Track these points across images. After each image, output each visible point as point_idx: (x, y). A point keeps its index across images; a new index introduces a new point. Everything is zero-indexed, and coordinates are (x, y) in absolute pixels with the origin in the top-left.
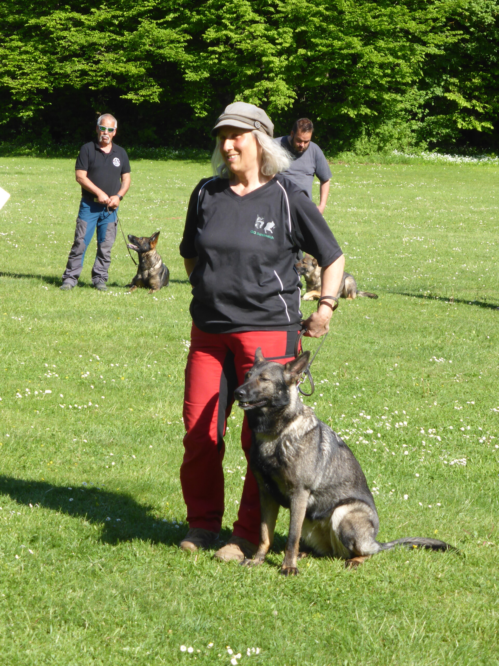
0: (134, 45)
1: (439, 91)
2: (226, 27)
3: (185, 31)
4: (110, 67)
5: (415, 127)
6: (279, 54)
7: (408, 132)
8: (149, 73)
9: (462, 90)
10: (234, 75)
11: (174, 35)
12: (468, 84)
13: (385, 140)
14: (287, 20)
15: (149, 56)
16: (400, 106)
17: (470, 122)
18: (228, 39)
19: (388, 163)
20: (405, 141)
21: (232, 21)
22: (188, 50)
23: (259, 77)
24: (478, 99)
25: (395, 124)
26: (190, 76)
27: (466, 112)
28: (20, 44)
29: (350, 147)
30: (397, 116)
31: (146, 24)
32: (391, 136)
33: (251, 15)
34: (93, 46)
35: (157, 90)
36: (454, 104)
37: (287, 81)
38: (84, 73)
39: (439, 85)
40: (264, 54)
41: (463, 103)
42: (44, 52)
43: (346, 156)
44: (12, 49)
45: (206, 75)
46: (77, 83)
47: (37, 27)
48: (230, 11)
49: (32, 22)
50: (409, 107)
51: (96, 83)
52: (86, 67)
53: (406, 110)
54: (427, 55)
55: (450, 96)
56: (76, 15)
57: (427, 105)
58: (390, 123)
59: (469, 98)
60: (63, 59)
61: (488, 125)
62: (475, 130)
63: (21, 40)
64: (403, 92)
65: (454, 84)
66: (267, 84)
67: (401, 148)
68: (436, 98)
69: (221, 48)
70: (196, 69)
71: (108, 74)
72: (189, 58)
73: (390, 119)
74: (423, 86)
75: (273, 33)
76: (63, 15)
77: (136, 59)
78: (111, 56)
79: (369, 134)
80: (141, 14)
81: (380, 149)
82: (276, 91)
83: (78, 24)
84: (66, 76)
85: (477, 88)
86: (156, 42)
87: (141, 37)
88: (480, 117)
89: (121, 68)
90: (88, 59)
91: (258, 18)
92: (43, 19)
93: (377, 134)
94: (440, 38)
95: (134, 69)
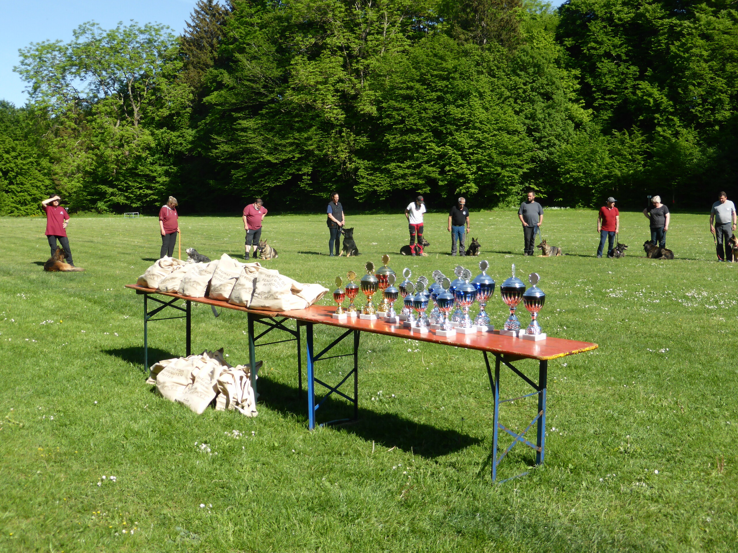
0: (420, 174)
1: (527, 185)
2: (452, 166)
3: (438, 168)
4: (412, 181)
6: (471, 174)
8: (426, 183)
9: (535, 184)
10: (456, 182)
11: (435, 169)
12: (537, 182)
13: (509, 203)
14: (474, 162)
15: (425, 177)
16: (514, 191)
18: (453, 170)
19: (511, 211)
20: (516, 203)
21: (455, 163)
22: (439, 174)
23: (465, 182)
26: (440, 183)
28: (380, 175)
29: (496, 205)
30: (513, 194)
31: (425, 166)
32: (511, 201)
33: (461, 161)
34: (405, 175)
35: (429, 188)
37: (475, 183)
38: (403, 184)
39: (527, 182)
40: (466, 174)
41: (536, 189)
42: (388, 177)
43: (495, 209)
44: (377, 177)
45: (446, 183)
46: (400, 187)
47: (385, 169)
48: (454, 160)
49: (384, 167)
51: (408, 187)
52: (404, 182)
53: (516, 192)
54: (523, 172)
55: (532, 186)
56: (399, 164)
58: (511, 197)
60: (395, 180)
61: (546, 196)
64: (514, 186)
65: (532, 182)
66: (468, 185)
67: (515, 206)
68: (526, 187)
69: (451, 173)
70: (442, 181)
71: (412, 184)
72: (440, 177)
73: (510, 195)
74: (521, 183)
75: (469, 167)
76: (394, 164)
77: (421, 178)
78: (412, 177)
79: (503, 201)
80: (422, 162)
81: (507, 206)
82: (471, 187)
83: (400, 167)
84: (397, 185)
85: (540, 183)
86: (427, 172)
87: (423, 170)
88: (542, 193)
89: (416, 182)
90: (404, 179)
91: (463, 162)
92: (388, 166)
93: (506, 201)
94: (528, 166)
95: (421, 182)
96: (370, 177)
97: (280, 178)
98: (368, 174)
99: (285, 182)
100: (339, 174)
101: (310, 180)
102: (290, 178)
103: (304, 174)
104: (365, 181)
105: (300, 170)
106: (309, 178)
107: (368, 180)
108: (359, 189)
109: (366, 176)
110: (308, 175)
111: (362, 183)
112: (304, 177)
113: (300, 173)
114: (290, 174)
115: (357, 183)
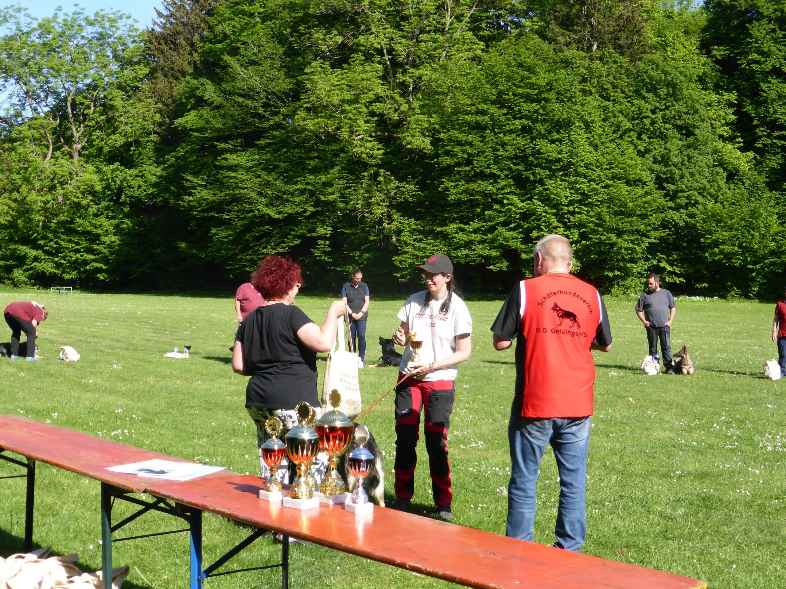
0: (493, 241)
1: (655, 262)
2: (542, 230)
3: (520, 233)
4: (482, 252)
5: (642, 281)
7: (639, 284)
8: (502, 255)
9: (668, 261)
11: (515, 235)
12: (671, 258)
13: (627, 288)
14: (575, 226)
15: (501, 246)
16: (635, 270)
17: (673, 278)
19: (629, 300)
20: (638, 289)
21: (546, 227)
22: (522, 243)
24: (677, 266)
25: (633, 280)
27: (671, 273)
28: (433, 241)
29: (609, 292)
30: (633, 276)
31: (500, 229)
32: (630, 286)
33: (556, 224)
34: (471, 242)
36: (664, 269)
38: (467, 256)
39: (655, 259)
41: (669, 268)
42: (445, 245)
44: (428, 244)
46: (463, 261)
47: (441, 232)
48: (545, 222)
49: (439, 229)
50: (639, 271)
51: (474, 261)
52: (468, 253)
53: (638, 273)
54: (649, 243)
55: (662, 265)
56: (462, 225)
57: (649, 269)
58: (630, 279)
59: (671, 265)
60: (455, 249)
61: (682, 280)
62: (675, 282)
63: (432, 239)
64: (636, 263)
65: (663, 258)
67: (636, 293)
68: (654, 266)
70: (526, 253)
71: (480, 256)
72: (523, 247)
73: (629, 277)
74: (647, 259)
75: (567, 233)
76: (455, 226)
77: (495, 248)
78: (481, 246)
79: (618, 285)
80: (497, 224)
81: (625, 293)
83: (463, 230)
84: (459, 257)
85: (676, 260)
86: (505, 239)
87: (497, 236)
88: (678, 275)
89: (487, 253)
90: (469, 249)
91: (559, 225)
92: (445, 228)
93: (623, 286)
94: (656, 234)
95: (494, 253)
96: (417, 245)
97: (283, 242)
98: (415, 240)
99: (290, 248)
100: (371, 238)
101: (329, 246)
102: (298, 242)
103: (320, 238)
104: (410, 249)
105: (314, 231)
106: (327, 242)
107: (414, 248)
108: (401, 261)
109: (412, 242)
110: (326, 239)
111: (406, 253)
112: (320, 242)
113: (314, 234)
114: (299, 237)
115: (397, 252)
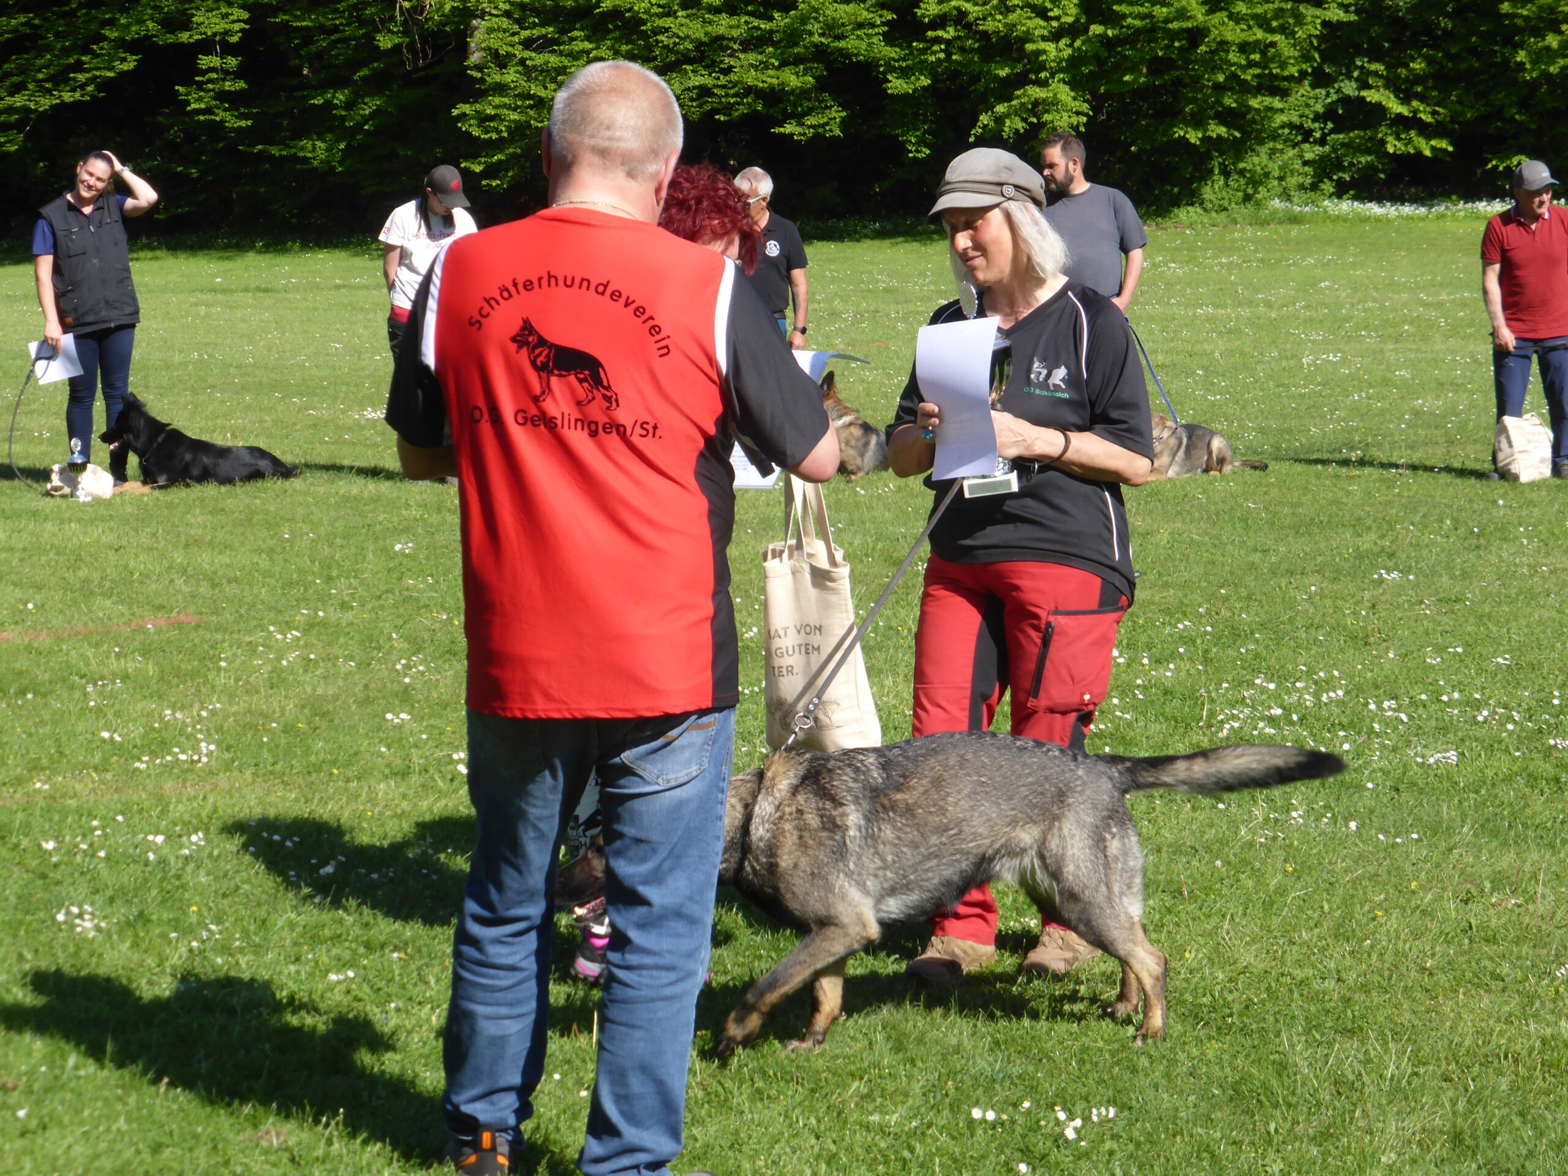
0: (792, 36)
1: (1349, 88)
4: (752, 78)
5: (1308, 156)
6: (1055, 37)
7: (1297, 165)
8: (822, 85)
9: (1392, 84)
10: (975, 79)
11: (865, 15)
12: (1403, 72)
13: (1256, 181)
15: (820, 53)
16: (1280, 119)
17: (1410, 141)
18: (962, 14)
19: (1263, 223)
20: (1292, 181)
22: (889, 39)
23: (1021, 80)
24: (1422, 98)
25: (1273, 152)
26: (896, 85)
27: (1402, 124)
28: (587, 45)
29: (1191, 197)
30: (1274, 137)
32: (1267, 175)
34: (718, 42)
35: (837, 114)
36: (1379, 110)
37: (1073, 84)
39: (1349, 77)
40: (1027, 37)
41: (1396, 107)
43: (1186, 214)
44: (574, 56)
45: (925, 81)
47: (616, 13)
50: (1296, 119)
51: (728, 109)
52: (708, 81)
53: (1291, 126)
54: (1326, 24)
55: (1371, 96)
57: (1329, 114)
58: (1264, 150)
59: (1406, 98)
61: (1443, 144)
62: (1419, 154)
63: (588, 39)
64: (1284, 94)
65: (1376, 74)
66: (1036, 92)
67: (1286, 196)
68: (1346, 100)
69: (950, 33)
70: (905, 73)
71: (749, 90)
72: (892, 52)
73: (1262, 142)
74: (1321, 80)
77: (798, 60)
78: (752, 57)
79: (1226, 173)
81: (1247, 198)
82: (1052, 104)
85: (1419, 79)
86: (832, 29)
87: (804, 20)
88: (1427, 131)
89: (770, 79)
90: (711, 66)
93: (1242, 173)
95: (792, 79)
96: (538, 59)
97: (78, 67)
98: (527, 44)
99: (104, 85)
100: (385, 42)
101: (238, 74)
102: (130, 65)
103: (206, 46)
104: (511, 76)
105: (186, 25)
106: (232, 62)
107: (528, 71)
108: (483, 120)
109: (519, 52)
110: (228, 49)
111: (501, 89)
112: (206, 61)
113: (184, 37)
114: (132, 47)
115: (474, 91)
